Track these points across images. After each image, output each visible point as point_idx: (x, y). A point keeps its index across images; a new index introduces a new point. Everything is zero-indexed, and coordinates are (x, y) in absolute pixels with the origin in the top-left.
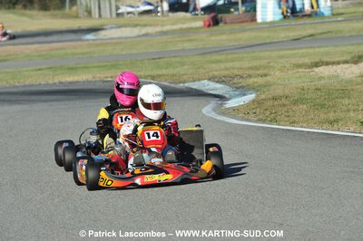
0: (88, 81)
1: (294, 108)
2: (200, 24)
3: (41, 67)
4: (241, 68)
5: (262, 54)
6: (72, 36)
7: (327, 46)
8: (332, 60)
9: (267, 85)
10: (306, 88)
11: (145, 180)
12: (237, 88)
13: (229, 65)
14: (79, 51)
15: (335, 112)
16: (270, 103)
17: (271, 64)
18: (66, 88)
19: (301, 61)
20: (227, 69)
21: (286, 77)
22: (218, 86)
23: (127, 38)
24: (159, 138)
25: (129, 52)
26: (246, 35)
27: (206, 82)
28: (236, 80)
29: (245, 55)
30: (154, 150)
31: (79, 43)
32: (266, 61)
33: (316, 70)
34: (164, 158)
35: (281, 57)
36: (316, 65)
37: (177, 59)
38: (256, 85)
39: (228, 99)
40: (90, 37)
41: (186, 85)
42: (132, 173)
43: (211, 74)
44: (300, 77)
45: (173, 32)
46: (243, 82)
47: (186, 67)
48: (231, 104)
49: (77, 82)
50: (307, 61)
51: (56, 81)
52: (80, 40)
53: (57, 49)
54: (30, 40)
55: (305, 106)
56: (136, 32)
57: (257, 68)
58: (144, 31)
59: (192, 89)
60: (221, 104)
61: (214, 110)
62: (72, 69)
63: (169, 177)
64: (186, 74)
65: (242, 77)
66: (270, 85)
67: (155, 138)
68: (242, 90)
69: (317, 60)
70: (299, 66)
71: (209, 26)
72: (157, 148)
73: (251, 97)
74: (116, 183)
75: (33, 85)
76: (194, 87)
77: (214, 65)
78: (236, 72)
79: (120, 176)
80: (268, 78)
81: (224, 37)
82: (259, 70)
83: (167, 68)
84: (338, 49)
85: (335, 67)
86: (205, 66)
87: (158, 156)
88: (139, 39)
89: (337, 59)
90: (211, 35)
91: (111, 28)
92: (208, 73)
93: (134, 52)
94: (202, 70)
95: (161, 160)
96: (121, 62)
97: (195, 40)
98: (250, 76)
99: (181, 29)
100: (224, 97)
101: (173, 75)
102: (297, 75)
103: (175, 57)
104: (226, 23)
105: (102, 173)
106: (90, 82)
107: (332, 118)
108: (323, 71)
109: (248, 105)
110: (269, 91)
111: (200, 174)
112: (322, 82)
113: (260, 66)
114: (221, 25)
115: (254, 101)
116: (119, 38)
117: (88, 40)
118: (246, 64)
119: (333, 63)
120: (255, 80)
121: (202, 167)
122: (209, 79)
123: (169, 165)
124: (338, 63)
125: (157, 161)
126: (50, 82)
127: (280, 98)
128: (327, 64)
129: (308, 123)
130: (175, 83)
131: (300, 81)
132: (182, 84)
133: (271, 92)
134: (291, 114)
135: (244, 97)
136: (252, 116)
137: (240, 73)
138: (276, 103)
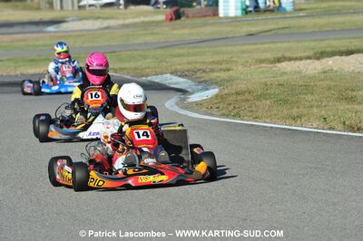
1: (257, 103)
2: (162, 17)
4: (204, 63)
5: (224, 49)
6: (34, 28)
7: (289, 42)
8: (295, 56)
9: (230, 80)
10: (269, 83)
11: (140, 180)
12: (200, 82)
13: (191, 59)
14: (41, 42)
15: (298, 108)
16: (234, 98)
17: (234, 59)
19: (263, 56)
20: (189, 63)
21: (249, 72)
22: (181, 80)
23: (88, 30)
24: (150, 138)
25: (91, 45)
26: (207, 30)
27: (168, 75)
28: (198, 74)
29: (207, 49)
30: (145, 149)
31: (41, 35)
32: (229, 56)
33: (279, 65)
34: (157, 159)
35: (243, 52)
36: (279, 60)
37: (140, 53)
38: (219, 79)
39: (192, 94)
40: (51, 29)
41: (149, 78)
42: (125, 173)
43: (173, 68)
44: (263, 72)
45: (135, 25)
46: (206, 77)
47: (149, 60)
48: (194, 98)
50: (269, 56)
51: (18, 73)
52: (42, 32)
53: (19, 41)
55: (268, 102)
56: (97, 24)
57: (219, 63)
58: (106, 23)
59: (154, 82)
60: (184, 99)
61: (177, 104)
63: (164, 178)
64: (149, 68)
65: (204, 71)
66: (233, 80)
67: (145, 138)
68: (206, 85)
69: (279, 55)
70: (262, 61)
71: (171, 19)
72: (148, 148)
73: (213, 92)
74: (108, 184)
76: (156, 81)
77: (176, 59)
78: (198, 66)
79: (109, 176)
80: (231, 72)
81: (186, 31)
82: (221, 64)
83: (129, 61)
84: (301, 44)
85: (297, 63)
86: (168, 60)
87: (151, 156)
88: (100, 31)
89: (299, 55)
90: (174, 29)
91: (73, 20)
92: (171, 66)
93: (95, 44)
94: (164, 64)
95: (154, 161)
97: (158, 34)
98: (212, 71)
99: (143, 22)
100: (187, 92)
101: (136, 69)
102: (260, 70)
103: (136, 50)
104: (188, 17)
105: (92, 173)
107: (295, 114)
108: (284, 66)
109: (211, 99)
110: (232, 85)
112: (285, 77)
113: (223, 61)
114: (183, 18)
115: (217, 96)
116: (81, 31)
117: (50, 32)
118: (209, 58)
119: (296, 59)
120: (218, 74)
121: (196, 168)
122: (172, 73)
124: (301, 59)
125: (150, 161)
126: (12, 73)
127: (242, 93)
128: (290, 59)
129: (271, 118)
130: (137, 76)
131: (262, 76)
132: (144, 78)
133: (234, 87)
134: (254, 109)
135: (207, 92)
136: (215, 111)
137: (203, 67)
138: (239, 98)
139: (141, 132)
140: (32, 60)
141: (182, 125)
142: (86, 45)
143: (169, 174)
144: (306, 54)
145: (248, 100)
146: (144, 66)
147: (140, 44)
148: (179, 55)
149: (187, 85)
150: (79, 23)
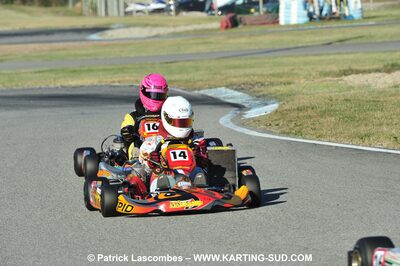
0: (93, 86)
1: (321, 120)
2: (216, 25)
3: (41, 69)
4: (263, 75)
5: (285, 60)
6: (76, 36)
7: (357, 53)
8: (363, 68)
9: (291, 95)
10: (334, 99)
11: (171, 206)
12: (258, 97)
13: (248, 71)
14: (83, 52)
15: (366, 125)
16: (294, 114)
17: (296, 71)
18: (68, 93)
19: (328, 69)
20: (246, 76)
21: (311, 85)
22: (237, 93)
23: (136, 39)
24: (187, 159)
26: (266, 39)
27: (223, 89)
28: (256, 88)
29: (266, 61)
30: (181, 172)
31: (83, 43)
32: (290, 68)
33: (345, 78)
34: (192, 182)
35: (306, 64)
36: (345, 73)
37: (191, 63)
38: (278, 93)
39: (249, 109)
40: (94, 37)
41: (202, 92)
42: (156, 198)
43: (228, 81)
44: (327, 87)
45: (187, 33)
46: (264, 91)
47: (202, 72)
48: (252, 114)
49: (82, 86)
50: (335, 68)
51: (58, 85)
52: (85, 40)
53: (59, 50)
54: (29, 39)
55: (333, 119)
56: (146, 32)
57: (279, 75)
58: (155, 31)
59: (207, 96)
60: (241, 115)
61: (232, 120)
62: (75, 72)
63: (198, 204)
64: (202, 81)
65: (263, 85)
66: (294, 95)
67: (182, 159)
68: (264, 99)
69: (345, 68)
70: (326, 74)
71: (227, 27)
72: (184, 170)
73: (273, 107)
74: (137, 209)
75: (32, 89)
76: (210, 95)
77: (232, 71)
78: (256, 79)
79: (141, 201)
80: (292, 86)
81: (243, 40)
82: (281, 77)
83: (180, 73)
84: (370, 56)
85: (366, 76)
86: (223, 72)
87: (185, 179)
88: (148, 40)
89: (367, 68)
90: (229, 38)
91: (119, 28)
92: (226, 79)
93: (144, 54)
94: (218, 76)
95: (189, 184)
96: (129, 66)
97: (211, 43)
98: (272, 84)
99: (195, 31)
100: (244, 107)
101: (187, 81)
102: (325, 83)
103: (188, 61)
104: (245, 24)
105: (121, 198)
106: (96, 86)
107: (363, 133)
108: (351, 79)
109: (270, 116)
110: (293, 100)
111: (233, 201)
112: (352, 92)
113: (284, 73)
114: (240, 26)
115: (277, 111)
117: (93, 40)
118: (267, 70)
119: (364, 72)
120: (278, 88)
121: (236, 193)
122: (227, 87)
123: (198, 190)
124: (370, 72)
125: (184, 185)
126: (52, 86)
127: (305, 108)
128: (357, 72)
129: (337, 137)
130: (189, 90)
131: (326, 90)
132: (196, 92)
133: (296, 101)
134: (317, 126)
135: (265, 107)
136: (274, 128)
137: (262, 80)
138: (301, 114)
139: (178, 152)
140: (74, 71)
141: (231, 145)
142: (132, 55)
143: (204, 199)
144: (376, 66)
145: (310, 117)
146: (196, 78)
147: (192, 54)
148: (235, 67)
149: (244, 100)
150: (126, 30)
